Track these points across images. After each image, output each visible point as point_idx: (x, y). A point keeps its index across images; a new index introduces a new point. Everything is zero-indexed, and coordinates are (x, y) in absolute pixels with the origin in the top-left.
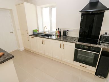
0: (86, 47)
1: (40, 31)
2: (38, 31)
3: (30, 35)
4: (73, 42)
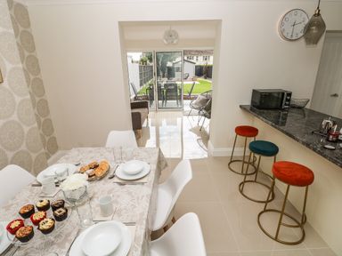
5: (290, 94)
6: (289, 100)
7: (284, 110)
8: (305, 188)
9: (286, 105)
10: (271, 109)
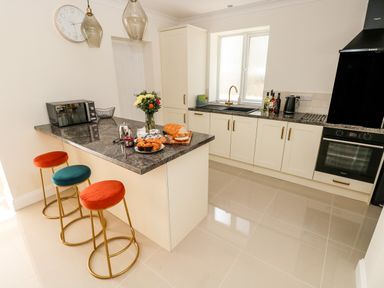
0: (351, 135)
1: (210, 100)
2: (207, 98)
3: (190, 109)
4: (317, 124)
5: (92, 104)
6: (94, 111)
7: (92, 122)
8: (122, 201)
9: (91, 116)
10: (76, 124)
